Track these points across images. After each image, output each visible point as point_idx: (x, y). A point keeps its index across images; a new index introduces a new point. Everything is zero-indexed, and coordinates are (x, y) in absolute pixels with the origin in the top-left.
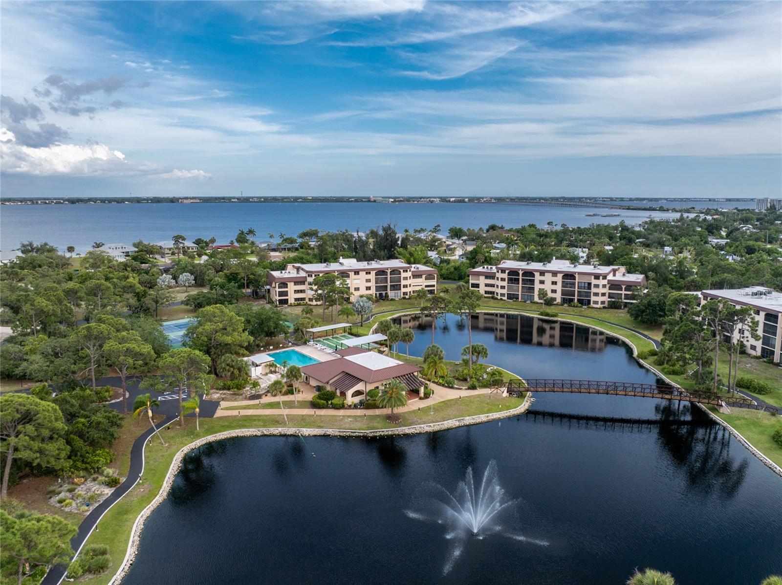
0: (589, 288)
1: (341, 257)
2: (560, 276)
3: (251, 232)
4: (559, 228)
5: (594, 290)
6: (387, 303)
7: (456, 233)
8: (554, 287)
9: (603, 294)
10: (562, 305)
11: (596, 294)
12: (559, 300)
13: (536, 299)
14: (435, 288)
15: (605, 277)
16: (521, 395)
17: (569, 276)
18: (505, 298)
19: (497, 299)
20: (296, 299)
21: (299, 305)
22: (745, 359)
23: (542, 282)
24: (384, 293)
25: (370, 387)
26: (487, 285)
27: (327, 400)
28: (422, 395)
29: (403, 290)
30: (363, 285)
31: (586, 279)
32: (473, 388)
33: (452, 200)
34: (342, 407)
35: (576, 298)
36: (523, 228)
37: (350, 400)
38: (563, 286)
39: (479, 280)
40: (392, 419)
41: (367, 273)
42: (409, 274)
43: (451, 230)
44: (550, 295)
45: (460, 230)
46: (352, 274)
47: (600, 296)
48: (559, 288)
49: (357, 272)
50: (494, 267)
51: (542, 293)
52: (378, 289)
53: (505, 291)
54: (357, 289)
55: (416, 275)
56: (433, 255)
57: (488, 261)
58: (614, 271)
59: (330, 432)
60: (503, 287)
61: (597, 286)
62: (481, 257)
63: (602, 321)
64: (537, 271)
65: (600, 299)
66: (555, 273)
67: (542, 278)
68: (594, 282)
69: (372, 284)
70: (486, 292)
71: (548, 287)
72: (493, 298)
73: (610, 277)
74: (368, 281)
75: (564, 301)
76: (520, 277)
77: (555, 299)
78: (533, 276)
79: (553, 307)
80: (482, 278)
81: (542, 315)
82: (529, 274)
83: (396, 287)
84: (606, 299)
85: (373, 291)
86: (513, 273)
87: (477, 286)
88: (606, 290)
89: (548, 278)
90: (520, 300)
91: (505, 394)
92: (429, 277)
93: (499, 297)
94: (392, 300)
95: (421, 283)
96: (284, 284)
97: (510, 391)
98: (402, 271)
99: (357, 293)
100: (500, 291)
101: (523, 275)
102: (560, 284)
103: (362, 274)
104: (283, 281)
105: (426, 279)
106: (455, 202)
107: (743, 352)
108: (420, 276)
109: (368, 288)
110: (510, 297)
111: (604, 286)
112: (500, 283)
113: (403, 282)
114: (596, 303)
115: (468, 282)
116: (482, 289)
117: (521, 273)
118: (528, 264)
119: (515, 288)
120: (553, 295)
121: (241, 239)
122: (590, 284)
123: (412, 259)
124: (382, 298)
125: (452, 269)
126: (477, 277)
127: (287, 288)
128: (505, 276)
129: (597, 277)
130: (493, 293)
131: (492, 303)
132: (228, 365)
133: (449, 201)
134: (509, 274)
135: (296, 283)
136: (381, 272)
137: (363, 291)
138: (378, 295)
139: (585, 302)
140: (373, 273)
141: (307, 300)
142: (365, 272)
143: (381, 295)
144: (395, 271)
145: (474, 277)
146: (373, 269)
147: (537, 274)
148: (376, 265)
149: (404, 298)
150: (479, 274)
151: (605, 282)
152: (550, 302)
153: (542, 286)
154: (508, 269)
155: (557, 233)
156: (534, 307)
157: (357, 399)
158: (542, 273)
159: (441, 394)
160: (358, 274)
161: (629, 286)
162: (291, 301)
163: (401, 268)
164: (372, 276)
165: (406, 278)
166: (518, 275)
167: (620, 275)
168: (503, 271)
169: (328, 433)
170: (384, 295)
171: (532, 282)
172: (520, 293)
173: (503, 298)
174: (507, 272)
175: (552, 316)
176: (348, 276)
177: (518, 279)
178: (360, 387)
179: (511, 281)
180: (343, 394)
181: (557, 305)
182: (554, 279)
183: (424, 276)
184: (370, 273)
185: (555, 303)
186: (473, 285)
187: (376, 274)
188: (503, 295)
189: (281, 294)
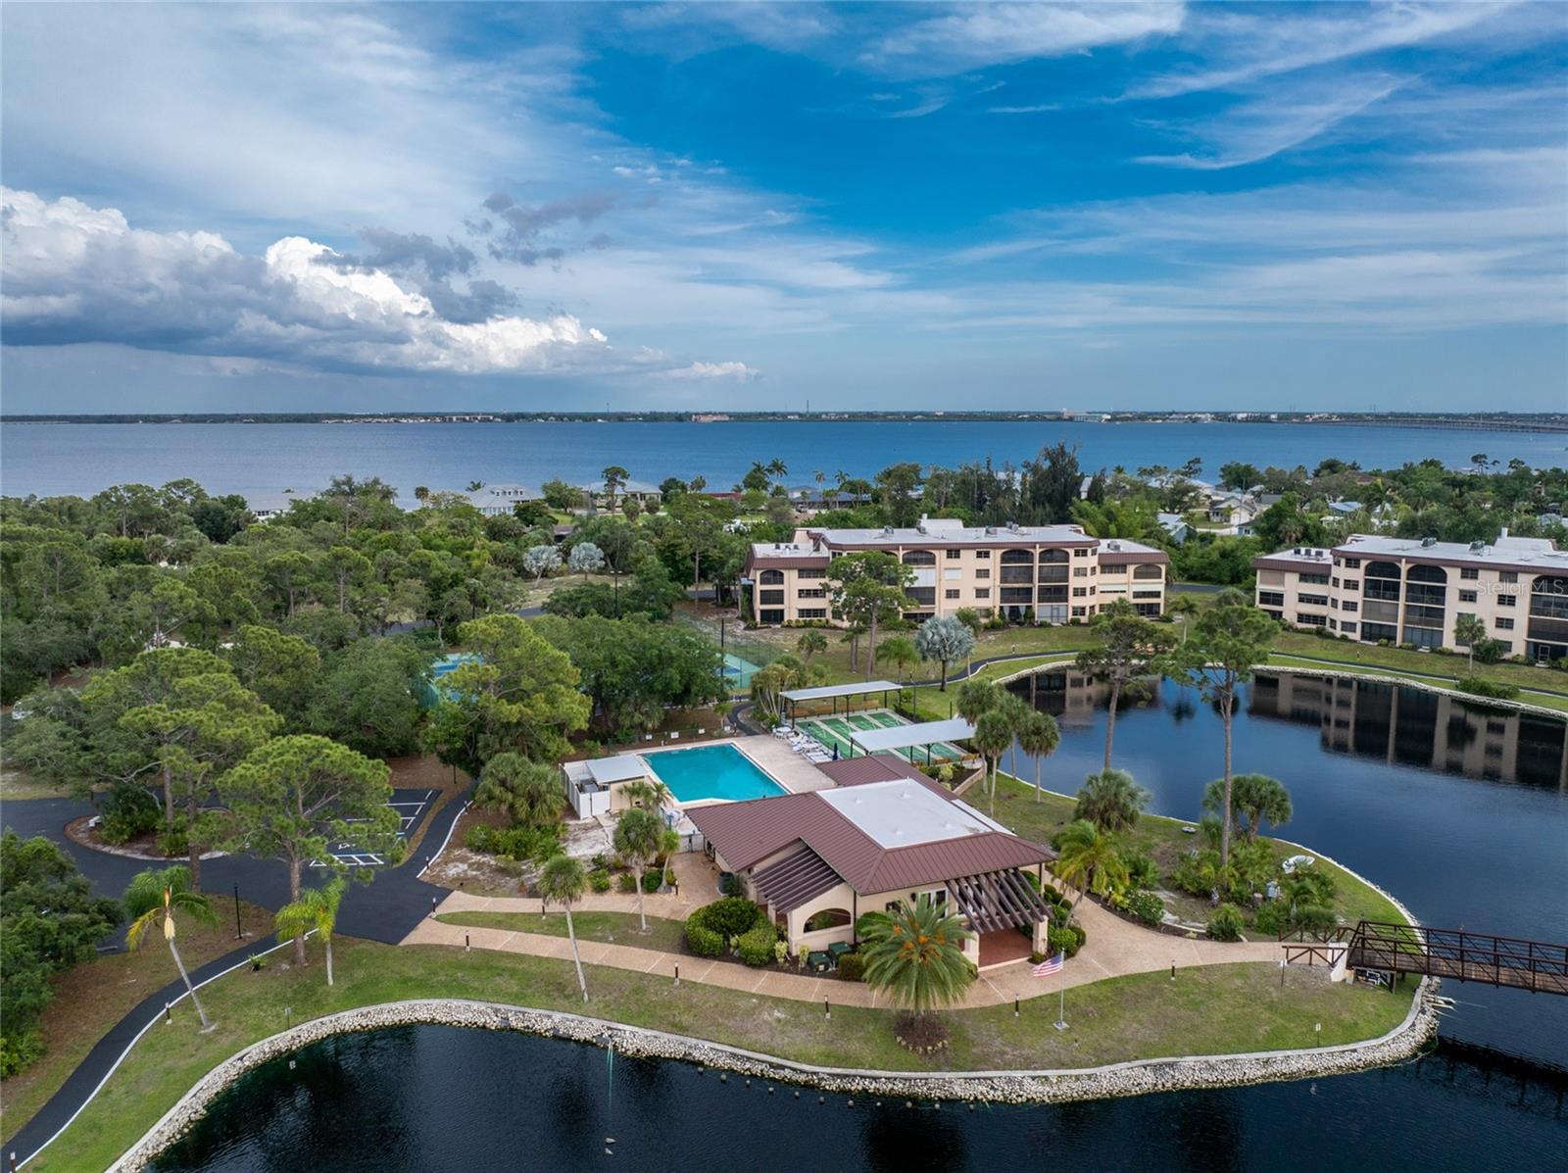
1: (925, 516)
2: (1525, 582)
3: (777, 467)
4: (1505, 470)
6: (1029, 632)
7: (1238, 478)
8: (1505, 612)
10: (1530, 664)
12: (1519, 649)
13: (1449, 642)
14: (1161, 601)
17: (1554, 582)
18: (1356, 636)
19: (1331, 637)
20: (803, 612)
21: (807, 625)
23: (1468, 596)
24: (1022, 606)
25: (871, 902)
26: (1303, 598)
27: (727, 932)
28: (1041, 947)
30: (968, 584)
32: (1225, 934)
33: (1240, 416)
34: (767, 962)
36: (1409, 469)
37: (801, 941)
38: (1533, 611)
39: (1282, 583)
40: (917, 1032)
41: (979, 555)
42: (1092, 561)
43: (1227, 471)
44: (1492, 633)
45: (1248, 470)
46: (941, 556)
48: (1521, 613)
49: (954, 552)
50: (1326, 553)
51: (1469, 629)
52: (1006, 595)
53: (1355, 617)
54: (953, 594)
55: (1111, 565)
56: (1172, 523)
57: (1312, 536)
59: (704, 1051)
60: (1350, 606)
62: (1291, 526)
64: (1453, 563)
66: (1509, 573)
67: (1469, 585)
69: (993, 583)
70: (1301, 618)
71: (1486, 610)
72: (1320, 633)
74: (983, 573)
75: (1536, 653)
76: (1403, 580)
77: (1507, 646)
78: (1443, 577)
79: (1499, 668)
80: (1292, 579)
81: (1463, 690)
82: (1430, 573)
83: (1056, 593)
85: (993, 601)
86: (1382, 567)
87: (1278, 599)
89: (1488, 585)
90: (1399, 642)
91: (1340, 973)
92: (1146, 570)
93: (1338, 632)
94: (1042, 625)
95: (1126, 585)
96: (774, 574)
97: (1358, 963)
98: (1071, 552)
99: (954, 605)
100: (1341, 616)
101: (1411, 574)
102: (1523, 604)
103: (968, 557)
104: (772, 566)
105: (1137, 575)
106: (1246, 420)
108: (1121, 568)
109: (982, 593)
110: (1370, 632)
112: (1343, 595)
113: (1074, 582)
115: (1251, 589)
116: (1291, 610)
117: (1404, 567)
118: (1425, 545)
119: (1385, 610)
120: (1502, 635)
121: (755, 481)
123: (1113, 528)
124: (1016, 618)
125: (1215, 556)
126: (1276, 576)
127: (782, 582)
128: (1358, 575)
130: (1321, 620)
131: (1317, 646)
132: (503, 783)
133: (1234, 419)
134: (1369, 571)
135: (804, 572)
136: (1016, 554)
137: (969, 601)
138: (1007, 612)
140: (996, 555)
141: (829, 615)
142: (974, 553)
143: (1014, 611)
144: (1053, 552)
145: (1269, 575)
146: (996, 546)
147: (1453, 575)
148: (1006, 535)
149: (1075, 623)
150: (1283, 568)
152: (1491, 654)
153: (1467, 608)
154: (1365, 556)
155: (1499, 482)
156: (1441, 666)
157: (821, 940)
158: (1470, 571)
160: (958, 556)
162: (792, 615)
163: (1070, 544)
164: (993, 562)
165: (1080, 572)
166: (1397, 573)
168: (1352, 561)
169: (697, 1055)
170: (1023, 611)
171: (1439, 594)
172: (1400, 625)
173: (1351, 635)
174: (1364, 563)
175: (1499, 695)
176: (931, 561)
177: (1396, 587)
178: (834, 898)
179: (1373, 588)
180: (780, 918)
181: (1514, 662)
182: (1508, 589)
183: (1131, 569)
184: (987, 555)
185: (1507, 656)
186: (1266, 597)
187: (1004, 558)
188: (1349, 626)
189: (767, 597)
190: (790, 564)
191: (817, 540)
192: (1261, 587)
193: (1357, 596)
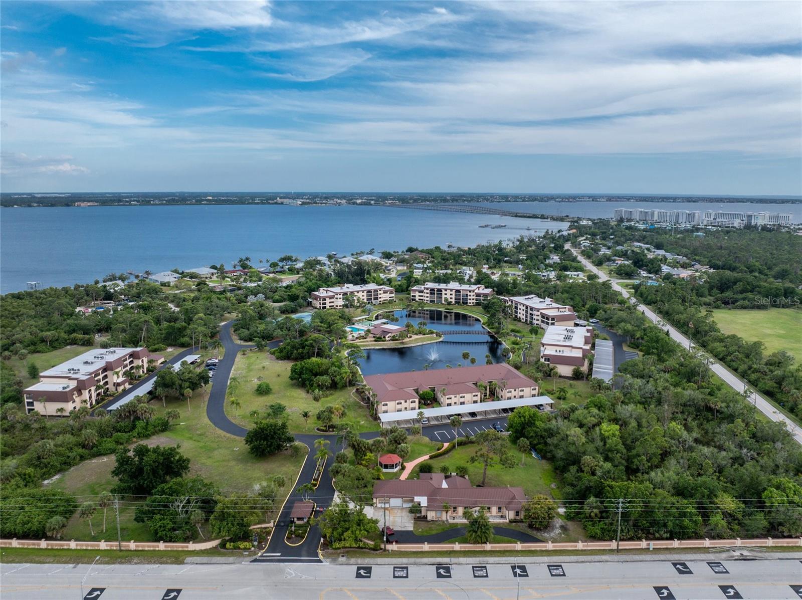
0: (467, 296)
1: (346, 284)
2: (454, 291)
4: (455, 250)
5: (469, 297)
7: (387, 256)
8: (451, 296)
9: (473, 299)
10: (455, 305)
11: (470, 299)
12: (453, 302)
13: (443, 302)
14: (394, 298)
15: (473, 292)
16: (440, 337)
17: (458, 291)
18: (429, 302)
19: (425, 303)
20: (330, 306)
21: (332, 309)
22: (519, 323)
23: (446, 294)
25: (393, 335)
26: (419, 296)
27: (380, 339)
28: (409, 337)
29: (379, 300)
31: (465, 293)
33: (359, 201)
34: (385, 341)
35: (461, 301)
36: (432, 249)
37: (387, 339)
39: (415, 293)
40: (402, 343)
42: (382, 292)
44: (450, 300)
45: (389, 253)
47: (472, 300)
48: (453, 297)
49: (358, 292)
50: (423, 287)
51: (446, 300)
52: (367, 300)
53: (428, 299)
55: (385, 292)
57: (417, 282)
58: (479, 288)
59: (385, 347)
60: (427, 297)
61: (470, 295)
63: (472, 312)
64: (443, 289)
65: (472, 301)
66: (451, 290)
67: (446, 292)
68: (469, 294)
69: (365, 297)
70: (419, 299)
71: (448, 296)
72: (423, 302)
73: (477, 291)
74: (363, 296)
75: (456, 303)
76: (436, 292)
79: (451, 306)
80: (417, 293)
81: (446, 310)
82: (440, 290)
83: (376, 299)
84: (474, 301)
85: (365, 301)
86: (432, 290)
87: (415, 296)
88: (474, 297)
89: (448, 292)
90: (436, 303)
92: (391, 293)
94: (375, 305)
95: (387, 297)
96: (324, 299)
97: (437, 335)
98: (379, 290)
102: (454, 295)
103: (361, 293)
104: (321, 297)
106: (361, 204)
107: (520, 321)
108: (387, 293)
109: (363, 299)
110: (431, 301)
111: (473, 295)
112: (426, 295)
113: (379, 296)
114: (470, 303)
115: (410, 294)
116: (417, 298)
117: (436, 289)
118: (439, 285)
119: (433, 297)
120: (451, 300)
122: (467, 295)
124: (370, 304)
127: (326, 301)
128: (428, 291)
129: (470, 291)
130: (422, 300)
131: (422, 304)
134: (430, 290)
135: (330, 298)
136: (369, 291)
139: (465, 303)
140: (365, 292)
141: (335, 306)
143: (369, 302)
144: (376, 291)
145: (413, 292)
146: (364, 290)
147: (443, 291)
148: (364, 287)
149: (380, 304)
150: (415, 291)
151: (474, 294)
152: (449, 303)
153: (446, 296)
154: (430, 288)
155: (454, 255)
156: (443, 306)
157: (389, 339)
158: (446, 290)
159: (414, 337)
161: (486, 295)
162: (328, 307)
163: (378, 288)
164: (365, 294)
165: (380, 294)
166: (434, 291)
167: (483, 290)
168: (427, 289)
170: (371, 302)
171: (441, 294)
172: (436, 300)
175: (451, 310)
178: (390, 335)
179: (431, 294)
180: (384, 337)
182: (451, 293)
183: (389, 292)
185: (452, 304)
186: (413, 296)
187: (367, 292)
188: (427, 300)
189: (323, 304)
190: (327, 297)
191: (327, 291)
192: (412, 294)
193: (428, 295)
